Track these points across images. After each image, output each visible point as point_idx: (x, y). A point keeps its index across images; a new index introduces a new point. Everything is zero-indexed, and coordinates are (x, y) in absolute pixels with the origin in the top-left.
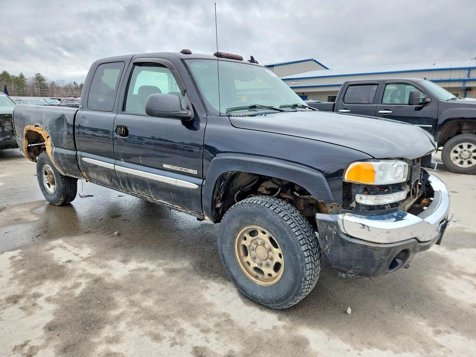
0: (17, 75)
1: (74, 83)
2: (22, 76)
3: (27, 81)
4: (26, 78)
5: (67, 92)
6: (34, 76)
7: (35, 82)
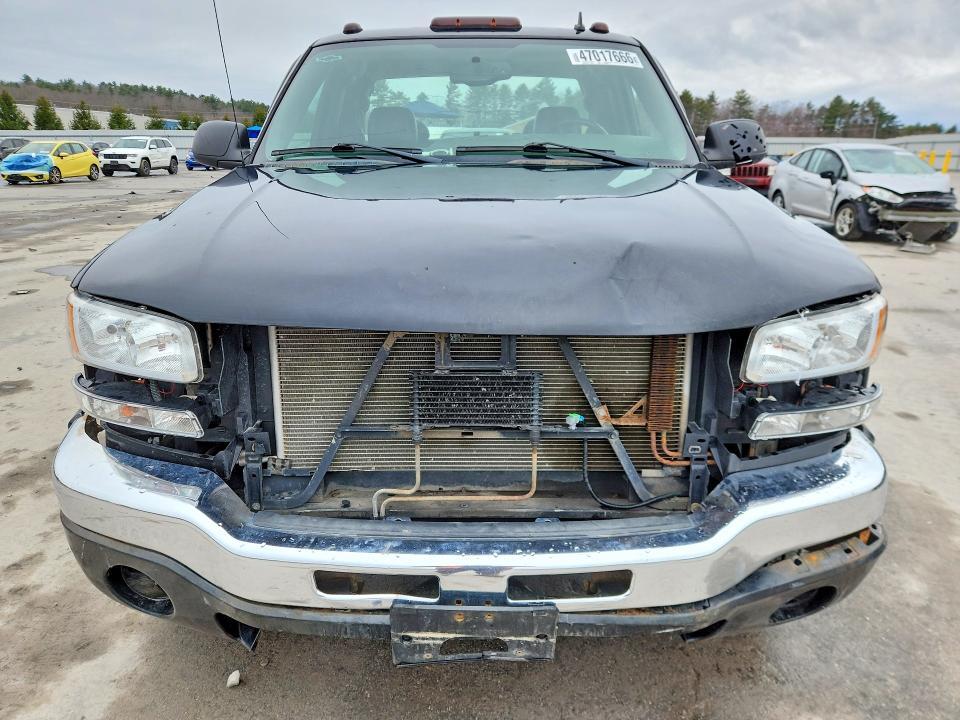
0: (705, 96)
1: (809, 105)
2: (712, 98)
3: (720, 107)
4: (718, 101)
5: (788, 124)
6: (733, 95)
7: (731, 108)
